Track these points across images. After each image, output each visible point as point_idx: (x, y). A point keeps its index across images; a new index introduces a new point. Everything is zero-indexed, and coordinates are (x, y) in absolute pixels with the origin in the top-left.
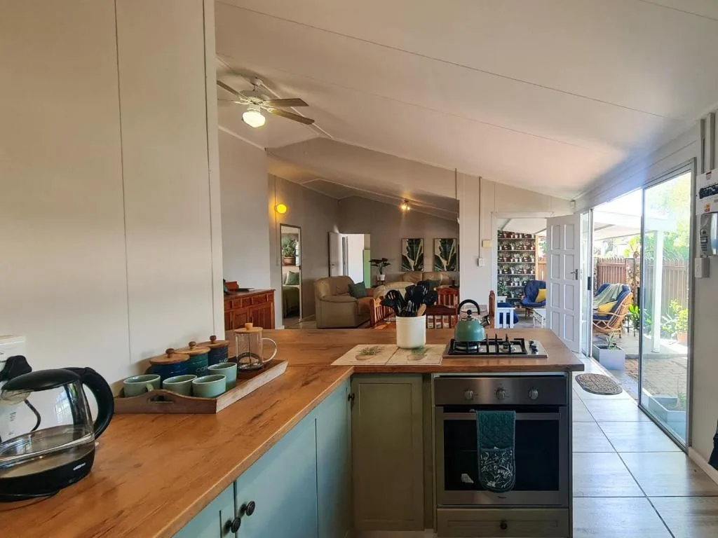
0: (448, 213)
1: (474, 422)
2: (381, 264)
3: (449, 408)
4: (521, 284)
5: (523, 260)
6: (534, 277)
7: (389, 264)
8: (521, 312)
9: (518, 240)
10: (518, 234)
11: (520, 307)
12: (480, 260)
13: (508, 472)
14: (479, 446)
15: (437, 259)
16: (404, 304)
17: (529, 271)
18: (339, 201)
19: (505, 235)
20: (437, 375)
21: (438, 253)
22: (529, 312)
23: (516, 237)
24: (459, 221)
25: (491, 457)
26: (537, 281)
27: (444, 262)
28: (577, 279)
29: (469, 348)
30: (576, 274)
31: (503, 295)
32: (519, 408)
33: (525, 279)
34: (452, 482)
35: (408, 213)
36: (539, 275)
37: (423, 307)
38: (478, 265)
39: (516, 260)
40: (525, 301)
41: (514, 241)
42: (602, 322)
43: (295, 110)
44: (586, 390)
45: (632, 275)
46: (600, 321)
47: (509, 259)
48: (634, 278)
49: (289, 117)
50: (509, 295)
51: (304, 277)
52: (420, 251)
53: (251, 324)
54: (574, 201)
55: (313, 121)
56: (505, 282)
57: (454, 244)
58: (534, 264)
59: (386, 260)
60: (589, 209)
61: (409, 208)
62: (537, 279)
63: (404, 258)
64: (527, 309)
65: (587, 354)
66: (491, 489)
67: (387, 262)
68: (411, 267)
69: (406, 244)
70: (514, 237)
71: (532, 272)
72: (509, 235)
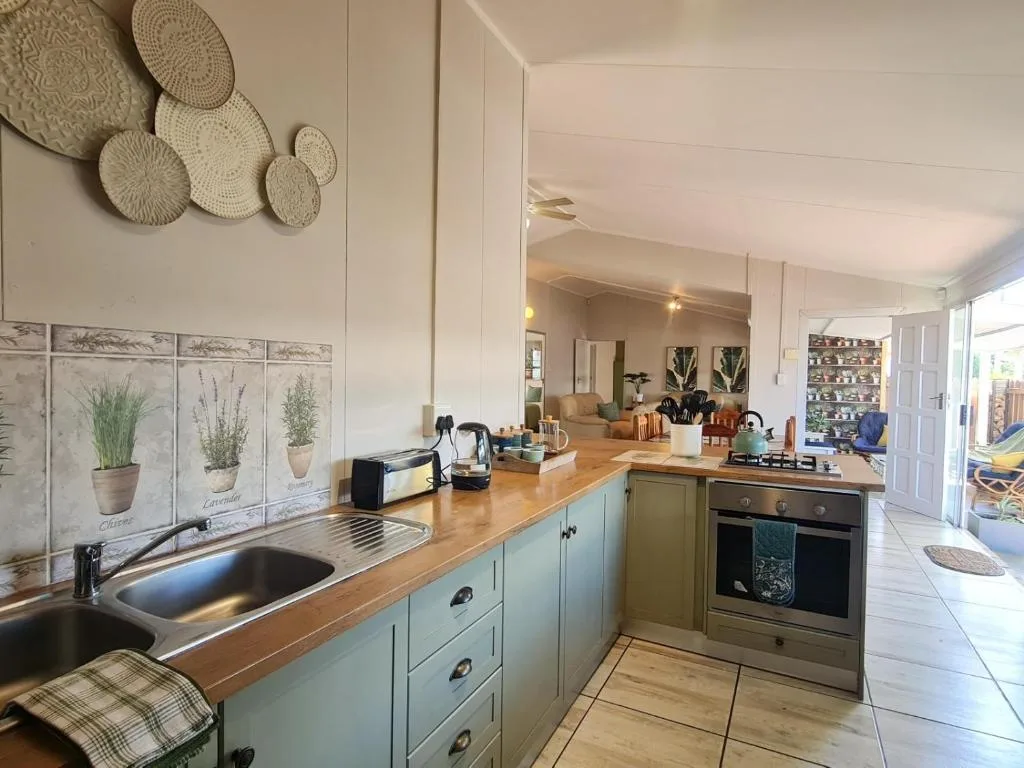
0: (735, 313)
1: (751, 529)
2: (638, 380)
3: (722, 513)
4: (852, 417)
5: (858, 380)
6: (877, 407)
7: (649, 381)
9: (851, 349)
10: (851, 341)
12: (779, 376)
13: (787, 585)
14: (754, 554)
15: (717, 376)
16: (679, 412)
17: (868, 398)
18: (587, 299)
19: (827, 341)
20: (711, 480)
21: (718, 367)
23: (847, 344)
24: (750, 322)
25: (768, 565)
27: (728, 381)
28: (941, 408)
29: (749, 461)
30: (940, 401)
31: (821, 431)
32: (802, 523)
33: (861, 410)
34: (724, 588)
35: (677, 313)
36: (886, 404)
37: (700, 415)
38: (777, 383)
39: (846, 381)
40: (859, 443)
41: (843, 351)
42: (999, 483)
43: (560, 208)
44: (937, 563)
46: (996, 481)
47: (833, 379)
49: (552, 216)
50: (831, 433)
51: (548, 392)
52: (693, 365)
53: (551, 417)
54: (944, 289)
55: (575, 216)
56: (825, 414)
57: (743, 355)
58: (879, 387)
59: (645, 375)
60: (967, 300)
61: (679, 307)
62: (882, 410)
63: (670, 374)
64: (861, 455)
65: (956, 523)
66: (765, 600)
67: (647, 378)
68: (678, 386)
69: (673, 355)
70: (843, 344)
71: (874, 399)
72: (834, 341)
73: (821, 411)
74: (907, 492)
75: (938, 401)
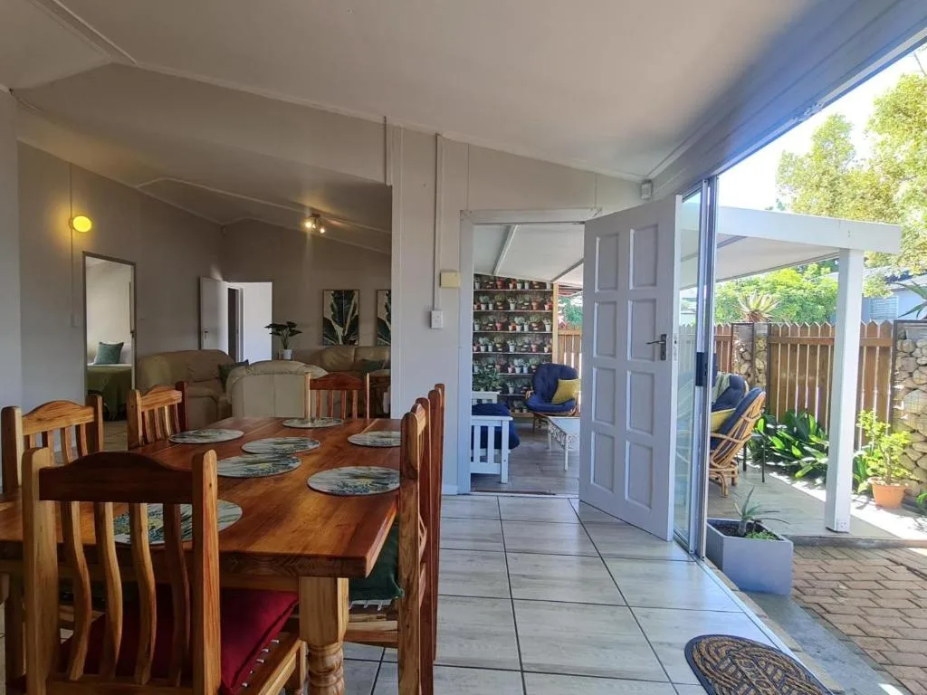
2: (285, 332)
4: (525, 370)
5: (531, 328)
6: (549, 357)
7: (299, 332)
8: (525, 420)
9: (522, 293)
10: (523, 282)
11: (525, 411)
12: (434, 314)
15: (382, 325)
17: (540, 348)
18: (222, 227)
19: (499, 283)
21: (383, 314)
22: (540, 421)
23: (519, 286)
26: (555, 365)
30: (661, 346)
31: (494, 390)
33: (533, 362)
36: (559, 355)
38: (431, 326)
39: (518, 328)
40: (534, 401)
41: (515, 295)
45: (747, 356)
47: (505, 327)
48: (751, 362)
50: (505, 390)
52: (354, 312)
54: (649, 181)
56: (498, 367)
58: (551, 335)
59: (294, 325)
61: (323, 231)
62: (555, 361)
63: (327, 323)
64: (536, 415)
65: (692, 547)
67: (296, 329)
68: (337, 339)
69: (330, 300)
70: (515, 287)
71: (546, 349)
72: (506, 282)
73: (494, 365)
74: (612, 489)
75: (658, 347)
